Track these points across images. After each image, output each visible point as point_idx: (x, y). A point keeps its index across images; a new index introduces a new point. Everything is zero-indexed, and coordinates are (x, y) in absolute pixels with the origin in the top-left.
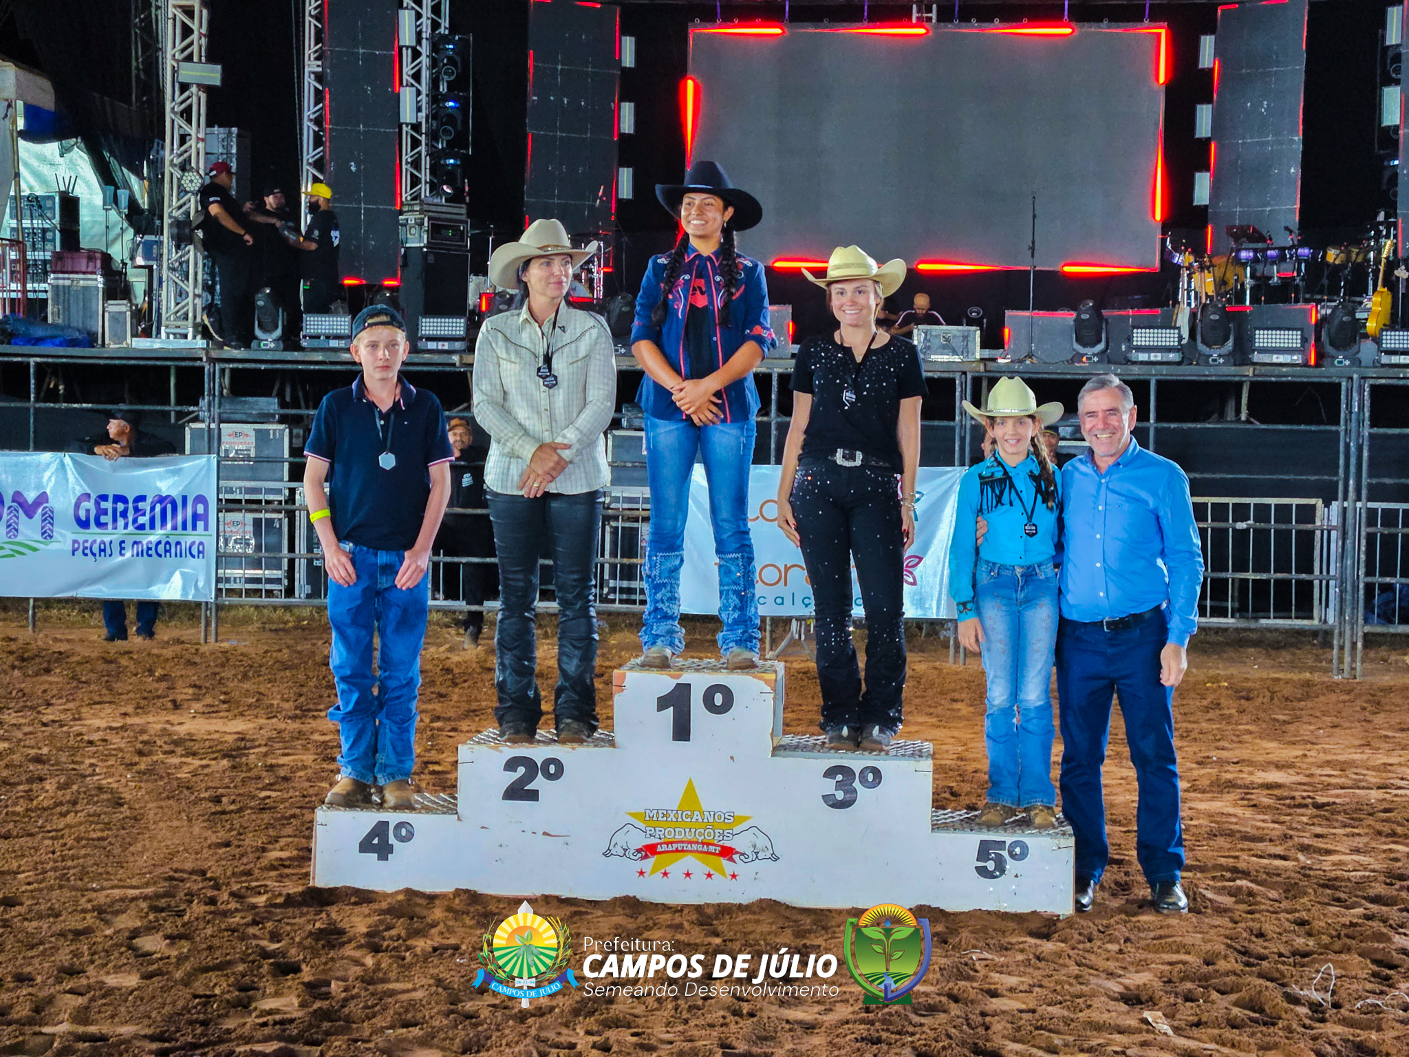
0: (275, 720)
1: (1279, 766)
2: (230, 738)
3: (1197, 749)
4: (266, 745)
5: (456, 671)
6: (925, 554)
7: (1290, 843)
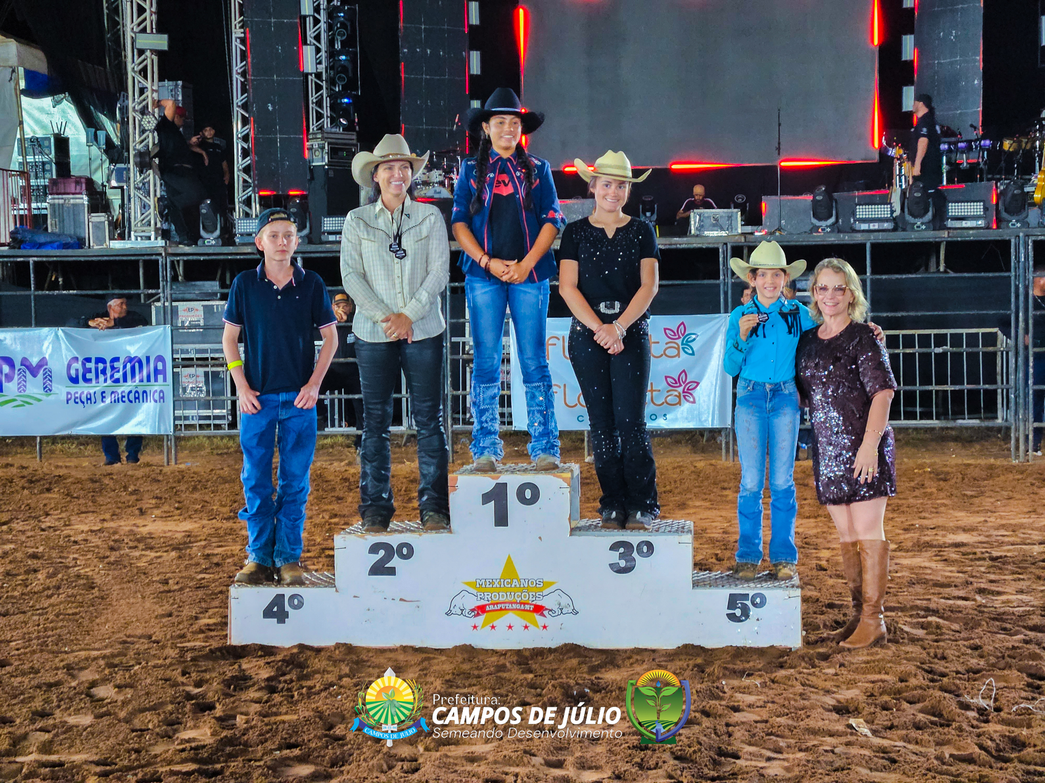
0: (214, 521)
1: (965, 530)
2: (179, 536)
3: (904, 520)
4: (205, 540)
5: (352, 480)
6: (701, 380)
7: (970, 587)
